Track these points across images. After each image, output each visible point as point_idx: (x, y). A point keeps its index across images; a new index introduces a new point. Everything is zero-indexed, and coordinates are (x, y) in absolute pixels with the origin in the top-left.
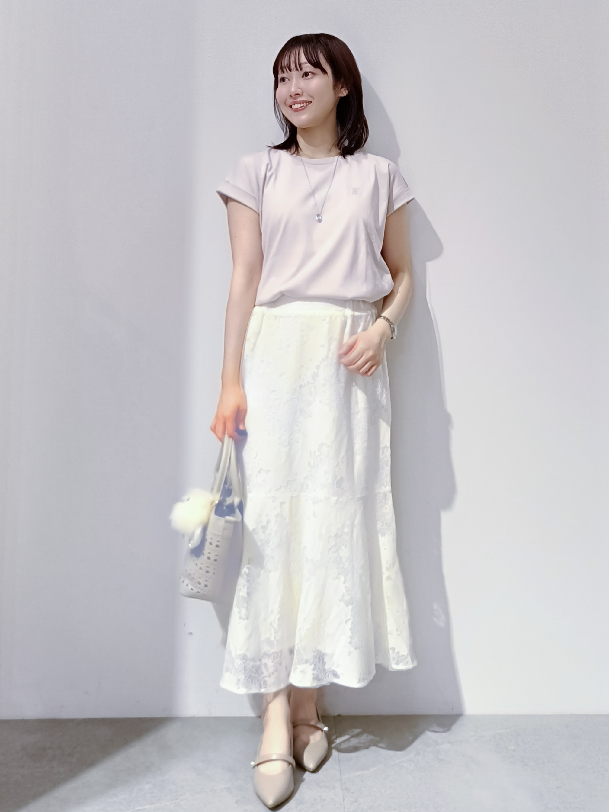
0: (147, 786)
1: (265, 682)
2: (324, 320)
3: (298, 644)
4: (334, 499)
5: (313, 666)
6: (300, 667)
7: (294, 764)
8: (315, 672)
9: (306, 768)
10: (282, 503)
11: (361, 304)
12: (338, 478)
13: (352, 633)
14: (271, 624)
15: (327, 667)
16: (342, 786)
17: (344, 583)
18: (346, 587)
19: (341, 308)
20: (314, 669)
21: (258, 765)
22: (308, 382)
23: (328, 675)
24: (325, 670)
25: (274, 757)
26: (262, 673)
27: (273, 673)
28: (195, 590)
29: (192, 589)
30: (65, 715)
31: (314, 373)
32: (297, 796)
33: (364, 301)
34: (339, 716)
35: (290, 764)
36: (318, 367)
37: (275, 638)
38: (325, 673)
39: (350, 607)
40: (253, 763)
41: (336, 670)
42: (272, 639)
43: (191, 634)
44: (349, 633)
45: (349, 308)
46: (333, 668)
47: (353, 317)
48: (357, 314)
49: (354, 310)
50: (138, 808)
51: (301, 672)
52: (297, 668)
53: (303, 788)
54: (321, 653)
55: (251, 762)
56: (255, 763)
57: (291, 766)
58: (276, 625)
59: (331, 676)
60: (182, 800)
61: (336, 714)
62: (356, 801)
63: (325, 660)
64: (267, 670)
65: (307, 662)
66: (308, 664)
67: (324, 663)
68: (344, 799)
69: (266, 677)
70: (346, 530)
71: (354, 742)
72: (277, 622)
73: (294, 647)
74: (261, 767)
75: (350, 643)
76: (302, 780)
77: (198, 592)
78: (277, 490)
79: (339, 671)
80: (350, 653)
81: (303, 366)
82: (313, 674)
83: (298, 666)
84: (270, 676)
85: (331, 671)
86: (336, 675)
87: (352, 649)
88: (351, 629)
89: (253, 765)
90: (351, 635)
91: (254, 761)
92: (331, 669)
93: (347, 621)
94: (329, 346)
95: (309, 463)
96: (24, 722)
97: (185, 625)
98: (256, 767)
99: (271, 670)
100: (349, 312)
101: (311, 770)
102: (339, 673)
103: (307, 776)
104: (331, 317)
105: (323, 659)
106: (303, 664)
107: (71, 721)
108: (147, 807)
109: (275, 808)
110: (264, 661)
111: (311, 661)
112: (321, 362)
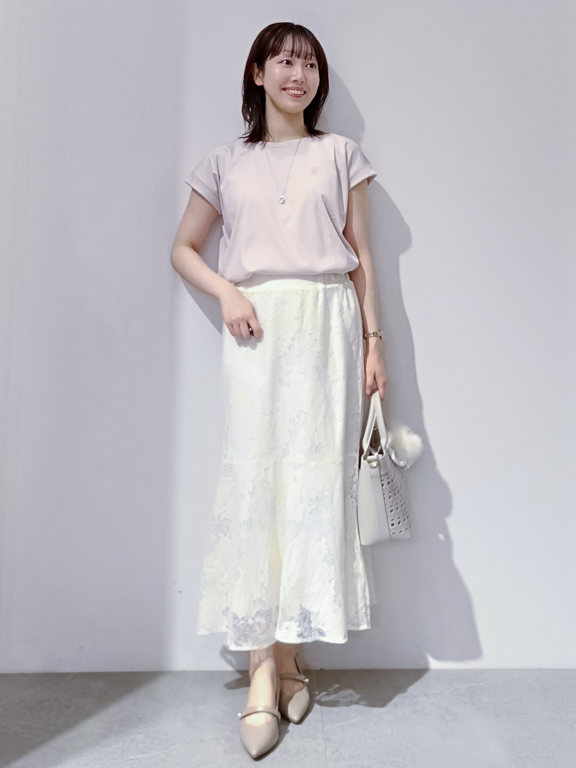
0: (140, 737)
1: (257, 640)
2: (297, 294)
3: (283, 602)
4: (313, 464)
5: (297, 623)
6: (285, 624)
7: (279, 716)
8: (300, 629)
9: (291, 720)
10: (266, 469)
11: (333, 277)
12: (317, 443)
13: (336, 592)
14: (262, 584)
15: (313, 625)
16: (324, 736)
17: (326, 544)
18: (328, 548)
19: (312, 283)
20: (299, 626)
21: (245, 717)
22: (285, 353)
23: (314, 633)
24: (311, 629)
25: (260, 709)
27: (266, 631)
30: (61, 669)
31: (290, 344)
32: (281, 746)
33: (335, 274)
34: (321, 670)
35: (275, 716)
36: (293, 339)
37: (266, 597)
38: (311, 631)
39: (333, 567)
40: (240, 715)
41: (322, 628)
42: (264, 598)
43: (181, 592)
44: (333, 592)
45: (321, 282)
46: (320, 627)
47: (325, 290)
48: (329, 286)
49: (325, 283)
50: (131, 757)
51: (287, 628)
52: (282, 624)
53: (287, 739)
54: (307, 611)
55: (239, 712)
56: (242, 715)
57: (275, 718)
58: (266, 585)
59: (317, 634)
60: (173, 749)
61: (319, 668)
62: (337, 751)
63: (312, 618)
64: (260, 629)
65: (292, 618)
66: (293, 621)
67: (310, 622)
68: (326, 749)
69: (259, 635)
70: (326, 493)
72: (267, 581)
73: (279, 605)
74: (247, 718)
75: (335, 601)
76: (287, 732)
78: (261, 456)
79: (325, 629)
80: (335, 611)
81: (279, 339)
82: (298, 631)
83: (283, 623)
84: (263, 634)
85: (317, 630)
86: (321, 633)
87: (337, 607)
88: (334, 588)
89: (241, 717)
90: (335, 593)
91: (241, 713)
92: (317, 628)
93: (330, 581)
94: (303, 318)
95: (289, 430)
96: (23, 675)
97: (175, 584)
98: (243, 719)
99: (264, 628)
100: (320, 286)
101: (296, 722)
102: (325, 631)
103: (291, 727)
104: (303, 291)
105: (309, 618)
106: (288, 621)
107: (68, 674)
108: (140, 756)
109: (259, 757)
110: (257, 620)
111: (296, 618)
112: (295, 334)
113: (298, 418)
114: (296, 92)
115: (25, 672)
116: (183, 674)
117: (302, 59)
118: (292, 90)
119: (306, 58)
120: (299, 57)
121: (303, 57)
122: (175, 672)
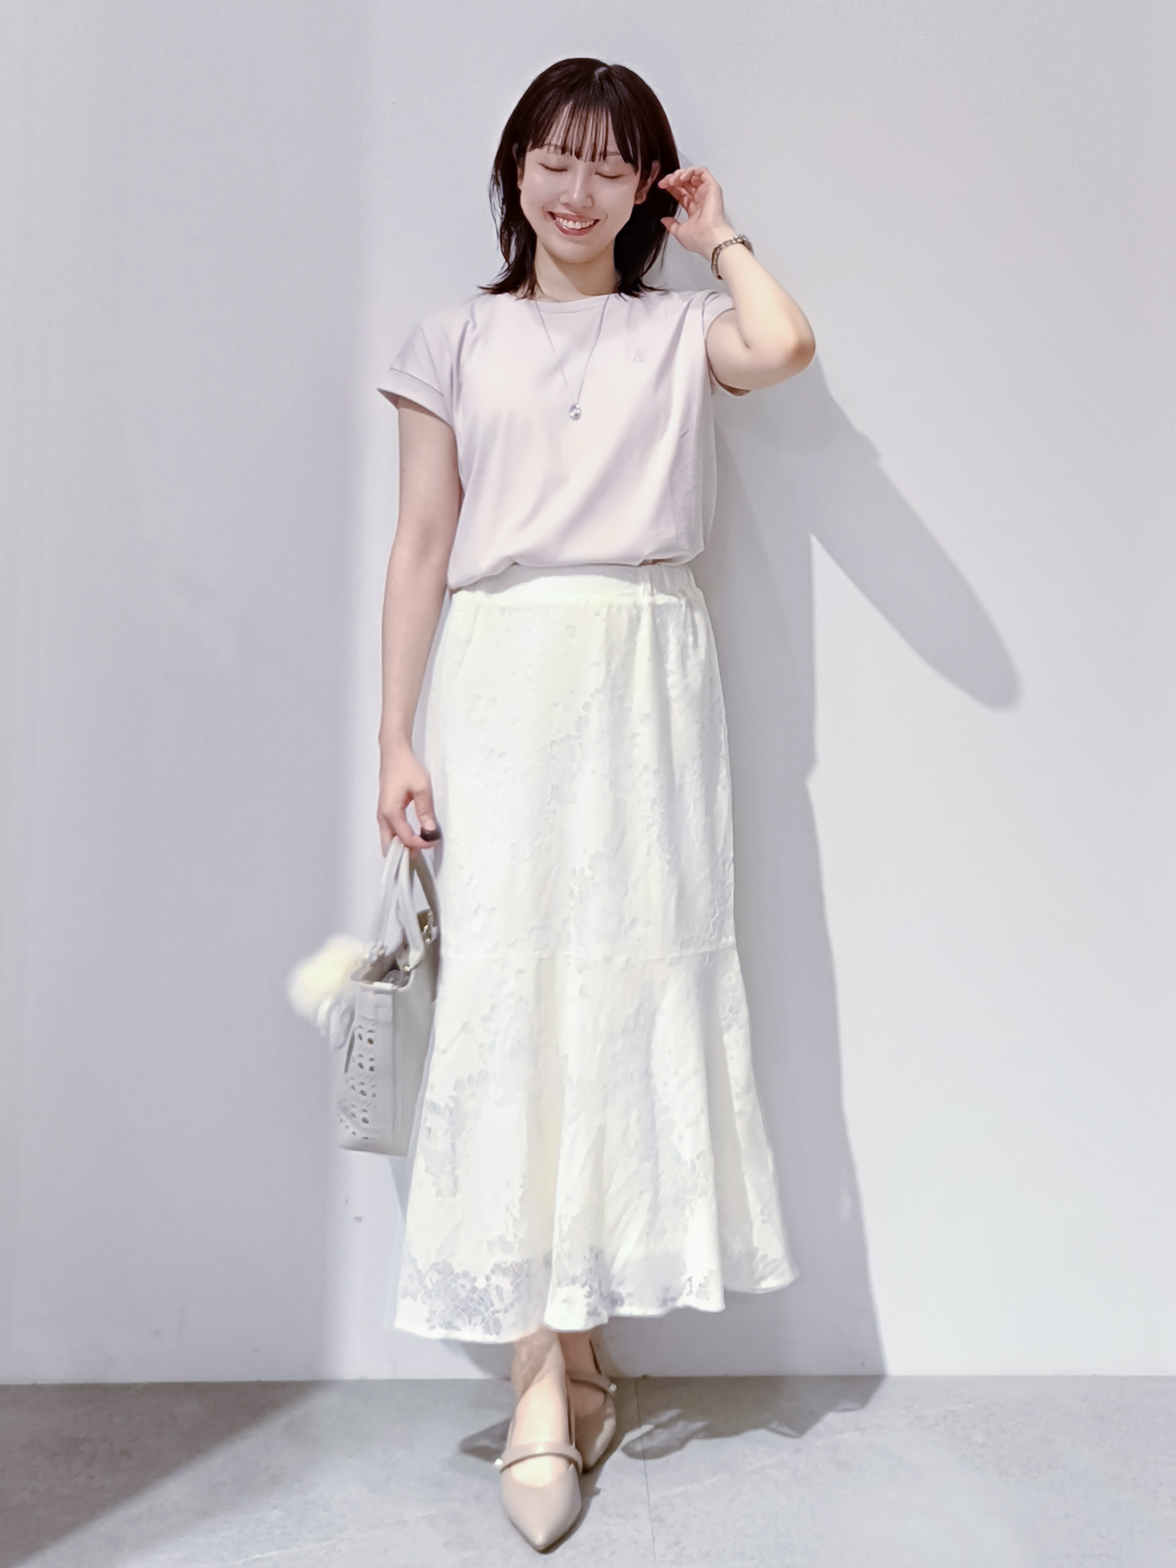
0: (275, 1514)
1: (497, 1322)
2: (597, 614)
3: (559, 1247)
4: (621, 959)
5: (587, 1288)
6: (562, 1292)
8: (591, 1300)
10: (520, 972)
16: (650, 1512)
19: (628, 589)
20: (589, 1295)
21: (509, 1466)
22: (570, 736)
25: (540, 1450)
26: (492, 1305)
27: (512, 1305)
28: (360, 1135)
29: (354, 1133)
30: (113, 1376)
31: (580, 717)
34: (645, 1377)
35: (570, 1461)
36: (586, 706)
37: (516, 1237)
40: (499, 1463)
42: (511, 1238)
43: (359, 1219)
45: (645, 583)
47: (653, 607)
48: (660, 601)
49: (653, 594)
50: (257, 1556)
51: (565, 1301)
52: (557, 1293)
55: (496, 1458)
56: (504, 1462)
57: (572, 1465)
58: (516, 1211)
60: (342, 1540)
61: (639, 1374)
62: (678, 1543)
64: (502, 1299)
65: (574, 1280)
66: (578, 1285)
68: (654, 1539)
69: (497, 1312)
71: (662, 1437)
72: (518, 1204)
73: (551, 1251)
74: (515, 1469)
77: (366, 1138)
78: (509, 946)
79: (622, 1291)
81: (559, 705)
82: (588, 1305)
83: (559, 1290)
84: (506, 1311)
85: (609, 1293)
89: (500, 1466)
91: (501, 1459)
92: (610, 1290)
94: (609, 663)
95: (571, 893)
96: (36, 1389)
97: (347, 1202)
98: (507, 1471)
99: (508, 1298)
104: (610, 608)
106: (567, 1285)
107: (126, 1387)
108: (275, 1553)
109: (549, 1548)
110: (497, 1280)
111: (584, 1279)
112: (592, 696)
113: (590, 868)
114: (570, 225)
115: (39, 1382)
116: (363, 1387)
117: (585, 161)
118: (564, 219)
119: (593, 159)
120: (578, 155)
121: (588, 159)
122: (346, 1382)
